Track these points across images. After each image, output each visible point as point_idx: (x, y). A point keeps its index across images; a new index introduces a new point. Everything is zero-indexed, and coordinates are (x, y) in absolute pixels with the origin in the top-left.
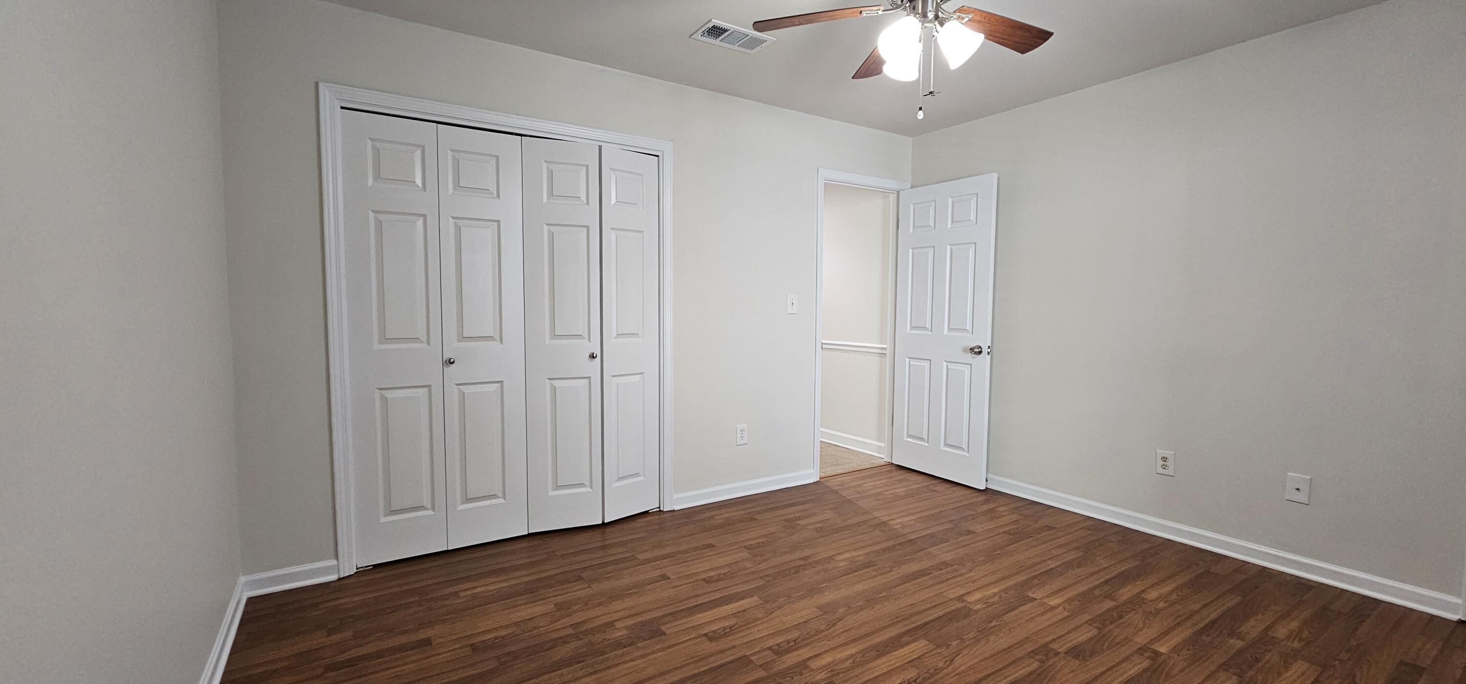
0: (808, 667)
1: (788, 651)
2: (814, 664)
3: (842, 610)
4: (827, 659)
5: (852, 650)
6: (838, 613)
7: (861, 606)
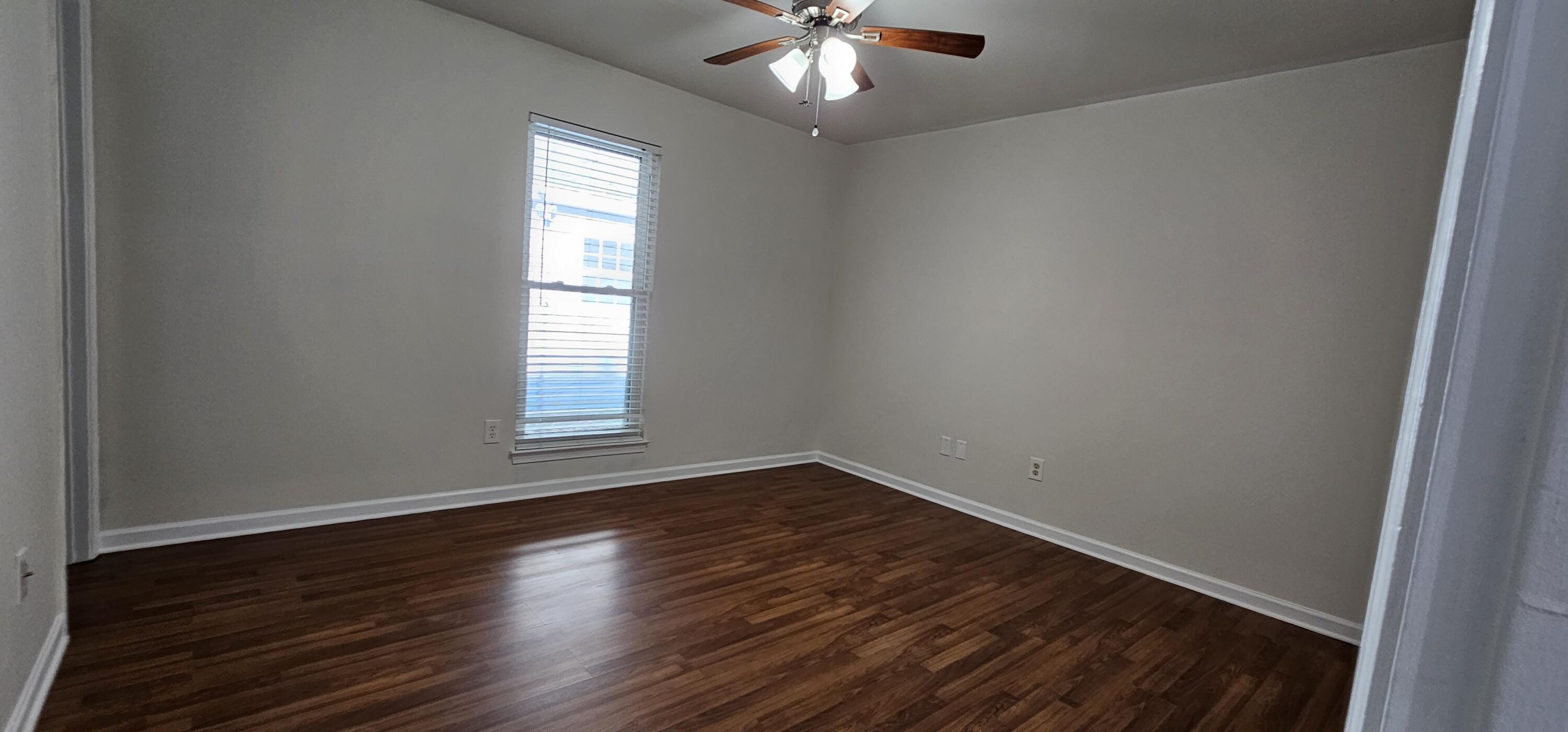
0: (854, 606)
1: (873, 618)
2: (848, 608)
3: (831, 655)
4: (840, 611)
5: (819, 617)
6: (835, 651)
7: (808, 660)
